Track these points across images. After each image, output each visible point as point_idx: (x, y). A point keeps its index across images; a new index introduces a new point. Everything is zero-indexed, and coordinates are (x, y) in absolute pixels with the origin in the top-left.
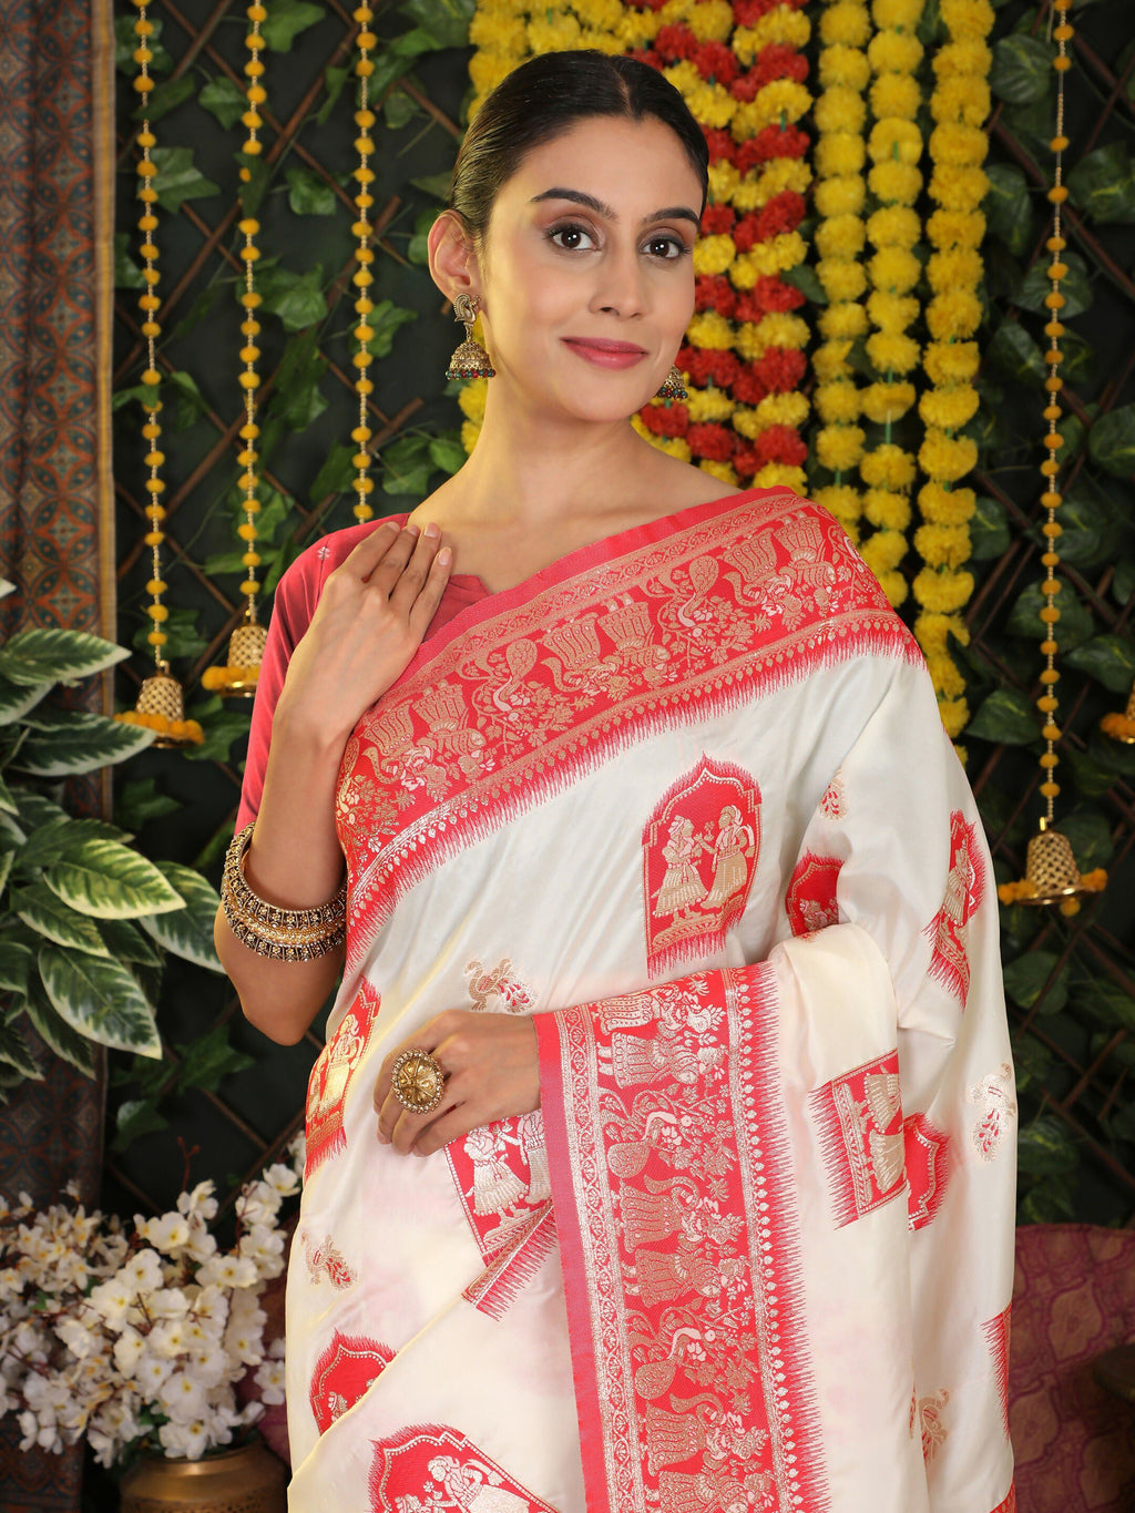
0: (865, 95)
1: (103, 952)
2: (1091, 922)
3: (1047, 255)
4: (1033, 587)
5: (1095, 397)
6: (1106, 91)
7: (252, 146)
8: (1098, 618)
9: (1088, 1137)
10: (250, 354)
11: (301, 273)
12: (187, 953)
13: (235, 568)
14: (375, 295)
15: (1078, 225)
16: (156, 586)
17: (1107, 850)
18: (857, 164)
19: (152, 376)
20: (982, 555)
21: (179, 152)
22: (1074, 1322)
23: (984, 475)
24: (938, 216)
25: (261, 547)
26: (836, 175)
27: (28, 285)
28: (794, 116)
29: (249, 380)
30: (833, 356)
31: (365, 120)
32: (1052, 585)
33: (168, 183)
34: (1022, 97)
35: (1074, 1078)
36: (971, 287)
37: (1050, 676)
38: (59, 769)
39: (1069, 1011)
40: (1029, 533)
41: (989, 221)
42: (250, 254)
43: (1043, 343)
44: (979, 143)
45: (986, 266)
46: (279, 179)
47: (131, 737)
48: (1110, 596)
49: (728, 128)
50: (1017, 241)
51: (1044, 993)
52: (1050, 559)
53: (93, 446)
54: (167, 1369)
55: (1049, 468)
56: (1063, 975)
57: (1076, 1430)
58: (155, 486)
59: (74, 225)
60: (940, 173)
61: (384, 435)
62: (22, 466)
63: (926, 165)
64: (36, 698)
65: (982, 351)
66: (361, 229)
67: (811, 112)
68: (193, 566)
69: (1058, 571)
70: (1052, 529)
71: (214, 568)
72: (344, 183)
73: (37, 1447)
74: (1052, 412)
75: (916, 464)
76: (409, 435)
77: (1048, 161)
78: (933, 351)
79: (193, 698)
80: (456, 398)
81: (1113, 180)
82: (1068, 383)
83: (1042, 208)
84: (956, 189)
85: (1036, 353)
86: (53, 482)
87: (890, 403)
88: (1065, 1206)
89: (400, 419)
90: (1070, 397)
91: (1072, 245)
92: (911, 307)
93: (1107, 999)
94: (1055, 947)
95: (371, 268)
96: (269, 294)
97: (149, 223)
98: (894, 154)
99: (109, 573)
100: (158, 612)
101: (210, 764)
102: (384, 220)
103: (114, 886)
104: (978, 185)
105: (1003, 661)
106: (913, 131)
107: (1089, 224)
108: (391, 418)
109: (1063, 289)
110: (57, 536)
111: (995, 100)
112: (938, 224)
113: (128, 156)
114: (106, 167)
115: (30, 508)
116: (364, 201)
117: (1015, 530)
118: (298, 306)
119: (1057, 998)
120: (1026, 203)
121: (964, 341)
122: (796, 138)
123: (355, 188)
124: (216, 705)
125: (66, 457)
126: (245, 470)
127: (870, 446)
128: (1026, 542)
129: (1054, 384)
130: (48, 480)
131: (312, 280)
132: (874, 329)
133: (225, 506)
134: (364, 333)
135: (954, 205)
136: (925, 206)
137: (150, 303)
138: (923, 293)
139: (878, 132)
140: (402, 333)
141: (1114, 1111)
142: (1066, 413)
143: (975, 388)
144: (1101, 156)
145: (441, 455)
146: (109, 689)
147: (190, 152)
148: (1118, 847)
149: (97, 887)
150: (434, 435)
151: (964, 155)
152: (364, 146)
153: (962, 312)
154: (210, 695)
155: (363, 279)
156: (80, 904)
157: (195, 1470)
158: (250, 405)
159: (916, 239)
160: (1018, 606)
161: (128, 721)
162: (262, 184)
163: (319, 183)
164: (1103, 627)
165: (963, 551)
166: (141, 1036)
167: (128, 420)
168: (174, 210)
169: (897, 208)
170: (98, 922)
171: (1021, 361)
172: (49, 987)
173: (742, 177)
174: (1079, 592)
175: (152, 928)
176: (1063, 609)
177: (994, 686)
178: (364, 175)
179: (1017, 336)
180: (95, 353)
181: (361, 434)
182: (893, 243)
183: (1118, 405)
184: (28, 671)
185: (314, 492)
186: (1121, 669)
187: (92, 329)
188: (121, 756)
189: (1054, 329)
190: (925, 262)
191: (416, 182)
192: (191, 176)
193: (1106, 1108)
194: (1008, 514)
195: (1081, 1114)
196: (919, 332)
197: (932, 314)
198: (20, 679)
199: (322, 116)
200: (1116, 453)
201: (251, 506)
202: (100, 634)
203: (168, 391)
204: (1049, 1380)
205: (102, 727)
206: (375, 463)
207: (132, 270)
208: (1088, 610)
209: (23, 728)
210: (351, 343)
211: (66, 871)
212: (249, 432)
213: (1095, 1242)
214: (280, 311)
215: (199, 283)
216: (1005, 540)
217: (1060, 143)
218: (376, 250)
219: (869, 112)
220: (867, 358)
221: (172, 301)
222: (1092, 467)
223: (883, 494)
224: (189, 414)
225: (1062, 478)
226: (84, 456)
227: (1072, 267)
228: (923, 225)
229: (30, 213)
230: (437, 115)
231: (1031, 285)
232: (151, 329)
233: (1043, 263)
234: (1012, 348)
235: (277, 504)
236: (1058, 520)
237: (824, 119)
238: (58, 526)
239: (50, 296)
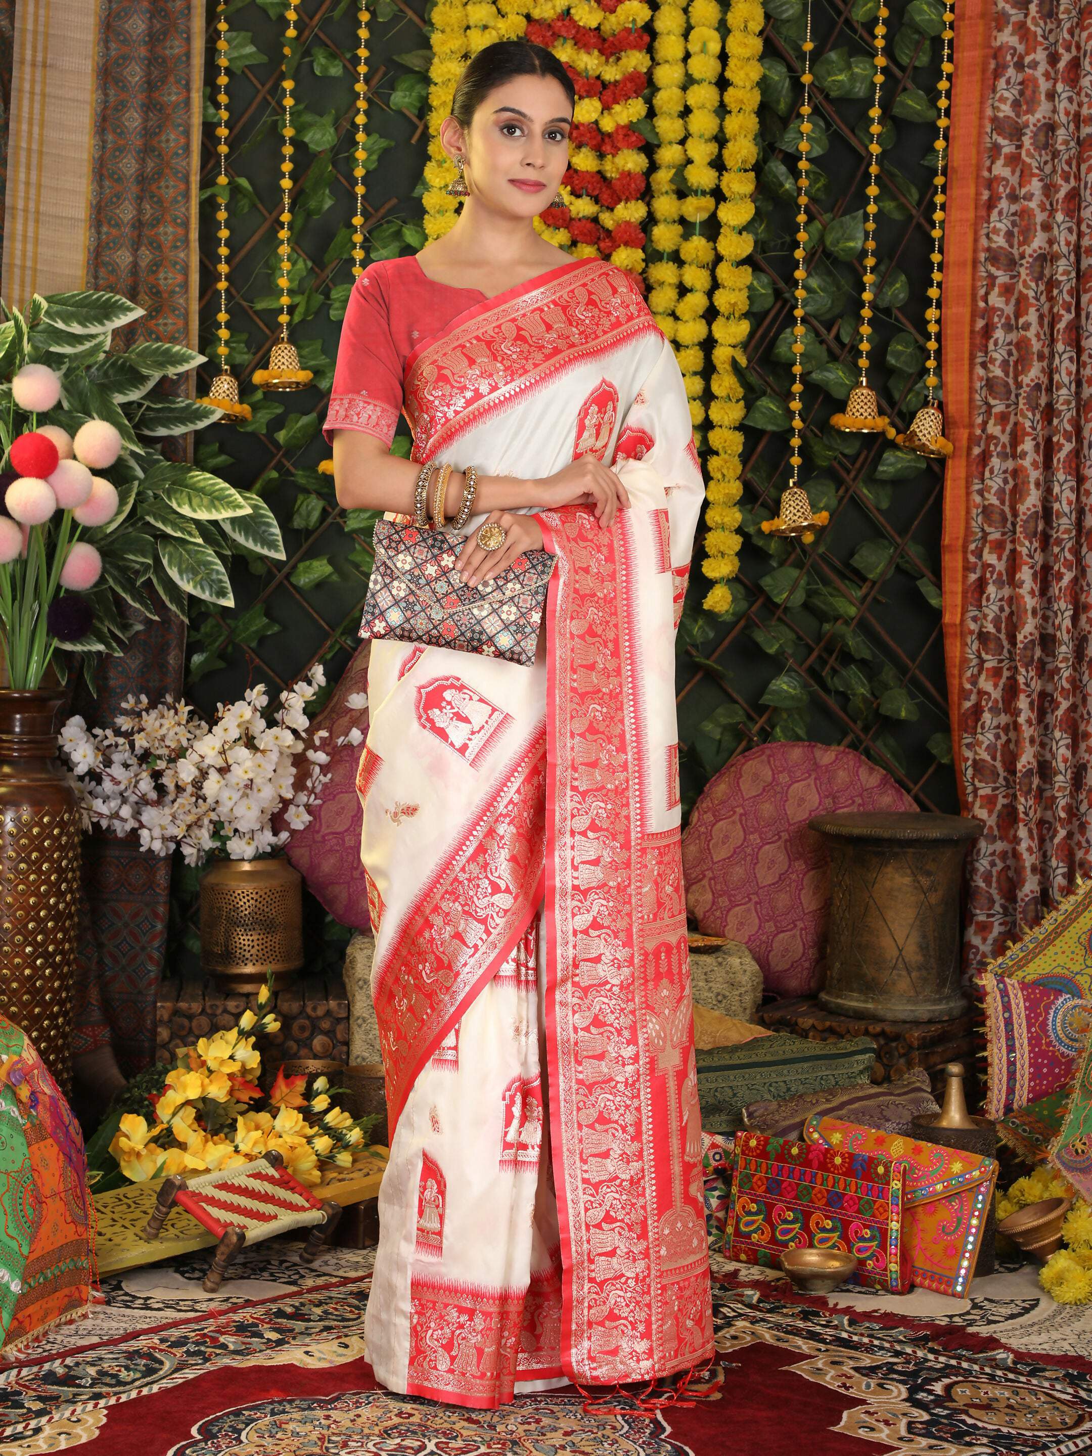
0: (686, 11)
1: (200, 541)
2: (821, 550)
3: (800, 116)
4: (788, 330)
5: (831, 210)
6: (839, 13)
7: (291, 33)
8: (830, 352)
9: (816, 687)
10: (287, 167)
11: (321, 115)
12: (250, 544)
13: (274, 305)
14: (368, 131)
15: (821, 98)
16: (223, 317)
17: (834, 502)
18: (680, 55)
19: (223, 180)
20: (755, 310)
21: (243, 34)
22: (802, 800)
23: (758, 257)
24: (730, 89)
25: (291, 292)
26: (667, 62)
27: (146, 120)
28: (640, 23)
29: (286, 183)
30: (663, 177)
31: (365, 17)
32: (800, 329)
33: (235, 54)
34: (785, 16)
35: (811, 650)
36: (751, 137)
37: (797, 388)
38: (162, 432)
39: (806, 606)
40: (787, 295)
41: (763, 94)
42: (289, 102)
43: (795, 173)
44: (757, 45)
45: (760, 123)
46: (307, 53)
47: (206, 414)
48: (837, 338)
49: (598, 29)
50: (782, 106)
51: (791, 593)
52: (799, 313)
53: (186, 224)
54: (236, 796)
55: (799, 254)
56: (803, 582)
57: (800, 865)
58: (223, 251)
59: (177, 82)
60: (732, 62)
61: (373, 221)
62: (139, 236)
63: (723, 57)
64: (151, 384)
65: (758, 177)
66: (360, 87)
67: (652, 20)
68: (245, 304)
69: (804, 320)
70: (800, 293)
71: (260, 306)
72: (348, 56)
73: (150, 851)
74: (802, 218)
75: (715, 249)
76: (388, 222)
77: (802, 56)
78: (726, 176)
79: (245, 390)
80: (420, 199)
81: (841, 71)
82: (813, 199)
83: (797, 86)
84: (742, 74)
85: (791, 180)
86: (159, 247)
87: (698, 209)
88: (801, 732)
89: (383, 211)
90: (814, 209)
91: (816, 111)
92: (713, 148)
93: (831, 599)
94: (799, 565)
95: (366, 113)
96: (300, 129)
97: (223, 80)
98: (703, 50)
99: (195, 307)
100: (224, 334)
101: (253, 434)
102: (375, 81)
103: (206, 500)
104: (755, 72)
105: (771, 379)
106: (716, 36)
107: (827, 96)
108: (377, 211)
109: (810, 138)
110: (162, 282)
111: (767, 16)
112: (731, 95)
113: (212, 37)
114: (198, 45)
115: (143, 264)
116: (362, 69)
117: (778, 294)
118: (318, 136)
119: (799, 597)
120: (787, 83)
121: (746, 171)
122: (641, 38)
123: (356, 60)
124: (259, 395)
125: (167, 232)
126: (282, 242)
127: (686, 236)
128: (786, 301)
129: (803, 200)
130: (156, 245)
131: (328, 120)
132: (690, 161)
133: (267, 265)
134: (361, 155)
135: (741, 84)
136: (722, 84)
137: (223, 132)
138: (721, 140)
139: (693, 35)
140: (384, 155)
141: (834, 671)
142: (811, 219)
143: (753, 201)
144: (833, 56)
145: (410, 236)
146: (193, 382)
147: (250, 34)
148: (841, 500)
149: (196, 501)
150: (405, 222)
151: (746, 52)
152: (363, 34)
153: (744, 152)
154: (256, 388)
155: (361, 119)
156: (186, 510)
157: (247, 867)
158: (287, 200)
159: (717, 104)
160: (778, 343)
161: (205, 403)
162: (297, 57)
163: (332, 56)
164: (833, 357)
165: (743, 305)
166: (222, 593)
167: (208, 207)
168: (239, 72)
169: (705, 84)
170: (197, 522)
171: (782, 185)
172: (165, 562)
173: (607, 61)
174: (817, 334)
175: (227, 528)
176: (806, 345)
177: (764, 394)
178: (363, 53)
179: (779, 168)
180: (188, 164)
181: (357, 221)
182: (702, 107)
183: (844, 214)
184: (148, 367)
185: (327, 257)
186: (843, 385)
187: (187, 148)
188: (201, 425)
189: (803, 165)
190: (722, 119)
191: (395, 58)
192: (250, 49)
193: (828, 667)
194: (774, 283)
195: (814, 673)
196: (718, 165)
197: (726, 153)
198: (145, 371)
199: (337, 13)
200: (841, 245)
201: (286, 266)
202: (188, 346)
203: (234, 190)
204: (785, 836)
205: (189, 406)
206: (366, 240)
207: (212, 110)
208: (824, 347)
209: (140, 405)
210: (351, 161)
211: (176, 491)
212: (286, 217)
213: (818, 753)
214: (306, 140)
215: (253, 121)
216: (771, 300)
217: (808, 46)
218: (369, 101)
219: (688, 21)
220: (685, 180)
221: (236, 131)
222: (827, 254)
223: (694, 267)
224: (244, 205)
225: (808, 260)
226: (180, 231)
227: (815, 125)
228: (721, 96)
229: (148, 74)
230: (410, 14)
231: (790, 136)
232: (223, 149)
233: (798, 121)
234: (776, 176)
235: (300, 265)
236: (804, 287)
237: (659, 25)
238: (162, 275)
239: (159, 127)
